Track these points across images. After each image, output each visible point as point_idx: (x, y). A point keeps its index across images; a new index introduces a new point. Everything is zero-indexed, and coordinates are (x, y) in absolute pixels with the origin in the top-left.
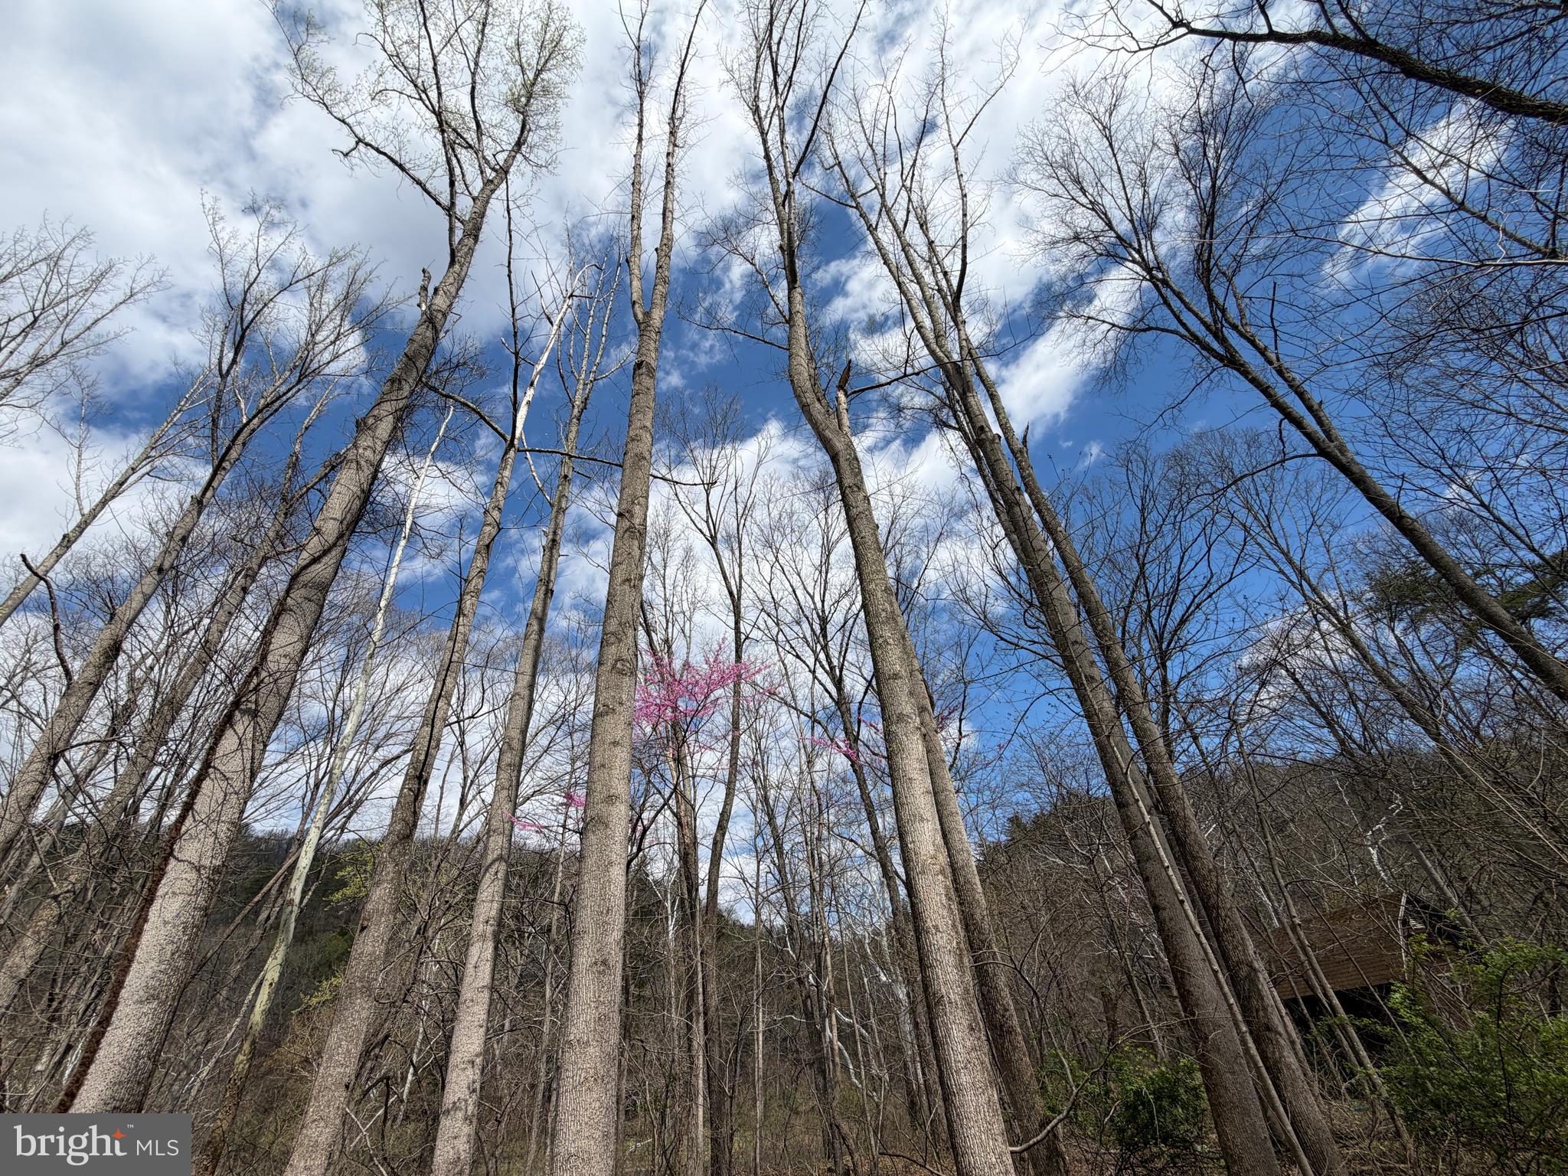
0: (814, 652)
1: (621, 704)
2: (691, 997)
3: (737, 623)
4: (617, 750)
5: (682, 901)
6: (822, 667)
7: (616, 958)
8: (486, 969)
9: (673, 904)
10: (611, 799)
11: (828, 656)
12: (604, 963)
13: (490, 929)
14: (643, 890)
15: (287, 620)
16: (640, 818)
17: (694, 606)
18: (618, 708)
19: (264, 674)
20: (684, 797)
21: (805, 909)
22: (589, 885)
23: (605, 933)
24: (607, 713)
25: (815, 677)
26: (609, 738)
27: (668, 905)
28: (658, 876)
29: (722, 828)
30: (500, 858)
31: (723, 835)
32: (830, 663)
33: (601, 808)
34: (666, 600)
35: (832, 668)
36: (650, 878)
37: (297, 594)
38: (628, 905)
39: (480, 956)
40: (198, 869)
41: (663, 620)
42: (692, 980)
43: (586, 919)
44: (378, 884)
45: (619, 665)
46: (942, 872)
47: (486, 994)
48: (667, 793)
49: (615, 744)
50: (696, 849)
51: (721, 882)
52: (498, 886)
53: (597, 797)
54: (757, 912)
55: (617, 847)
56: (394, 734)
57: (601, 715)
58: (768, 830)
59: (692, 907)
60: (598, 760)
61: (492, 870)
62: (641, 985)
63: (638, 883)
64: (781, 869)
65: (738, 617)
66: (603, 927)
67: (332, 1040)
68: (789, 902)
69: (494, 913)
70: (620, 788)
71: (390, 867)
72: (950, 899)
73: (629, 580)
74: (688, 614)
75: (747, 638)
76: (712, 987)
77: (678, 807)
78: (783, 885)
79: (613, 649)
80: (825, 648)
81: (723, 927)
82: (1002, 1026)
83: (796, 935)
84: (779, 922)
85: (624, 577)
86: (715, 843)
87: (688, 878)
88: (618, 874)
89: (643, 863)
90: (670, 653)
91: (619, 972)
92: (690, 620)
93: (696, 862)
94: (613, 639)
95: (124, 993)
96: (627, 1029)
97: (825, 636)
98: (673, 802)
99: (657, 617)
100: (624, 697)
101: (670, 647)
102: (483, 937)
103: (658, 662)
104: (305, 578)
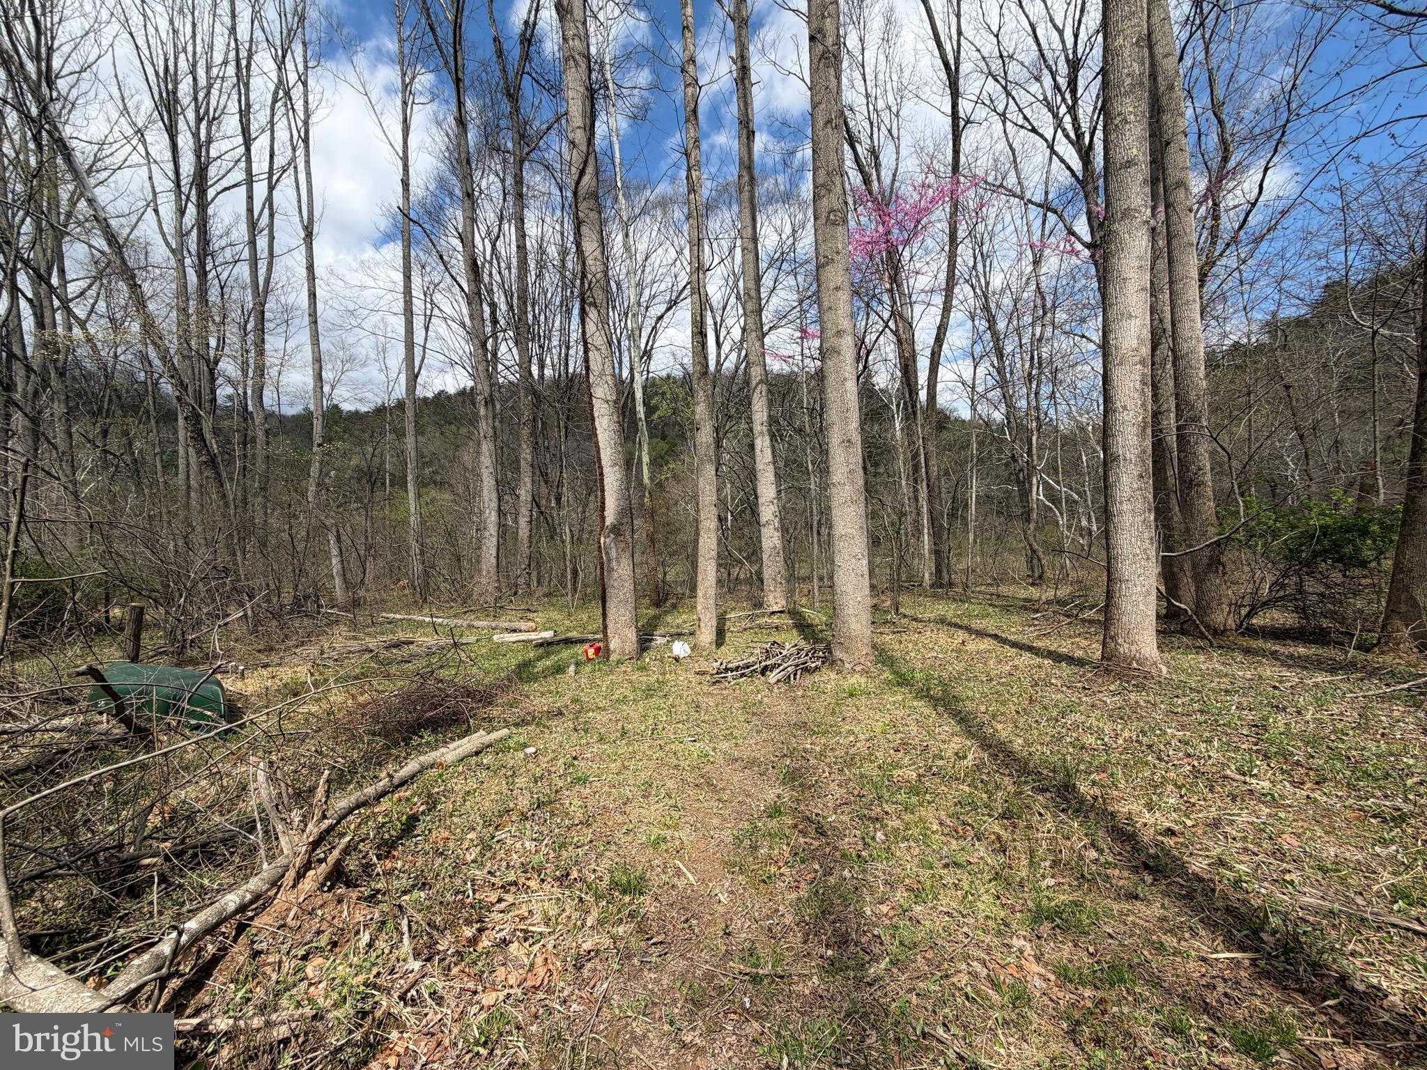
0: (1055, 116)
1: (838, 253)
2: (916, 469)
3: (955, 106)
4: (840, 293)
5: (905, 404)
6: (1067, 136)
7: (857, 438)
8: (768, 452)
9: (898, 406)
10: (839, 334)
11: (1075, 119)
12: (849, 441)
13: (765, 429)
14: (871, 397)
15: (584, 230)
16: (863, 342)
17: (900, 92)
18: (837, 258)
19: (589, 276)
20: (901, 316)
21: (1023, 403)
22: (832, 395)
23: (847, 424)
24: (827, 264)
25: (1053, 152)
26: (832, 285)
27: (894, 408)
28: (883, 386)
29: (939, 340)
30: (761, 381)
31: (941, 346)
32: (1077, 128)
33: (833, 342)
34: (867, 96)
35: (1080, 135)
36: (877, 388)
37: (583, 206)
38: (860, 409)
39: (763, 444)
40: (607, 402)
41: (867, 125)
42: (915, 456)
43: (833, 415)
44: (698, 403)
45: (832, 217)
46: (1142, 362)
47: (772, 466)
48: (886, 315)
49: (837, 289)
50: (915, 361)
51: (939, 387)
52: (764, 401)
53: (829, 333)
54: (973, 407)
55: (848, 368)
56: (654, 297)
57: (823, 266)
58: (988, 335)
59: (914, 406)
60: (826, 304)
61: (758, 390)
62: (876, 465)
63: (867, 392)
64: (1000, 371)
65: (955, 95)
66: (846, 420)
67: (701, 485)
68: (1007, 399)
69: (765, 418)
70: (846, 324)
71: (701, 393)
72: (1145, 384)
73: (830, 121)
74: (894, 109)
75: (968, 122)
76: (933, 462)
77: (897, 326)
78: (1003, 384)
79: (825, 202)
80: (1072, 110)
81: (942, 421)
82: (1191, 481)
83: (1013, 425)
84: (998, 416)
85: (826, 118)
86: (933, 354)
87: (909, 385)
88: (851, 387)
89: (870, 376)
90: (878, 166)
91: (859, 446)
92: (897, 115)
93: (916, 372)
94: (823, 192)
95: (603, 463)
96: (869, 489)
97: (1074, 92)
98: (892, 324)
99: (859, 123)
100: (840, 246)
101: (877, 158)
102: (762, 433)
103: (867, 181)
104: (582, 192)
